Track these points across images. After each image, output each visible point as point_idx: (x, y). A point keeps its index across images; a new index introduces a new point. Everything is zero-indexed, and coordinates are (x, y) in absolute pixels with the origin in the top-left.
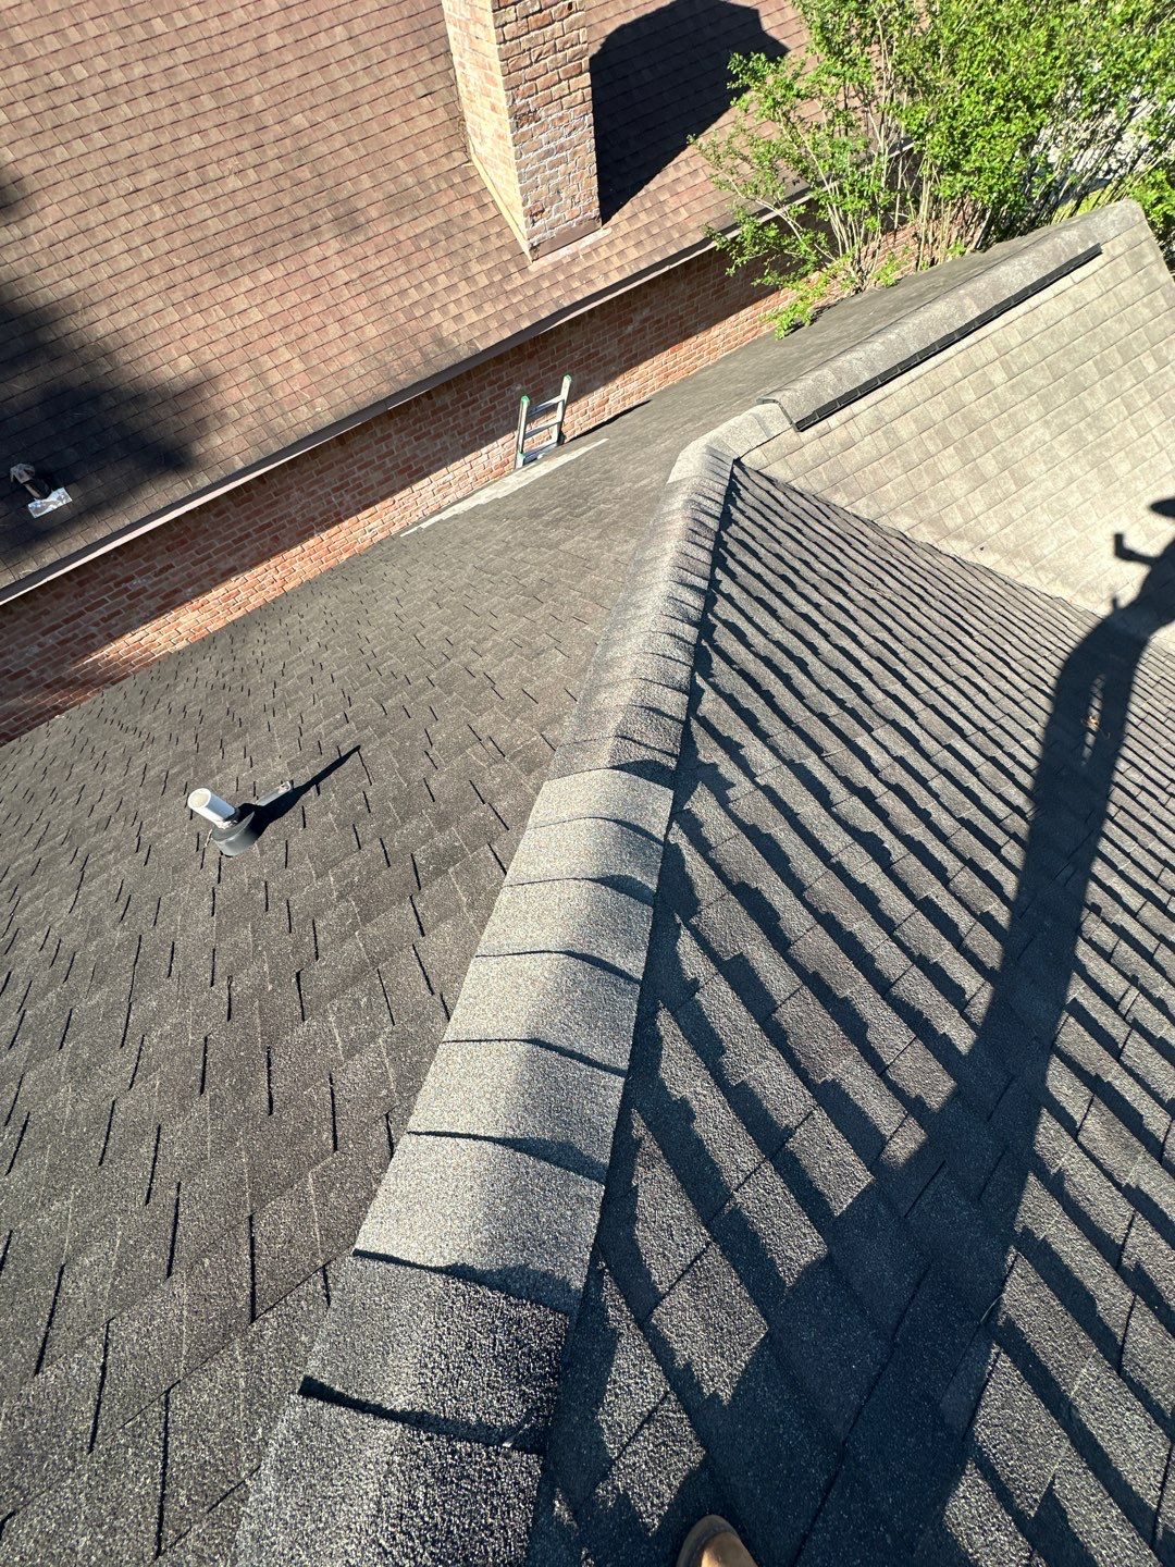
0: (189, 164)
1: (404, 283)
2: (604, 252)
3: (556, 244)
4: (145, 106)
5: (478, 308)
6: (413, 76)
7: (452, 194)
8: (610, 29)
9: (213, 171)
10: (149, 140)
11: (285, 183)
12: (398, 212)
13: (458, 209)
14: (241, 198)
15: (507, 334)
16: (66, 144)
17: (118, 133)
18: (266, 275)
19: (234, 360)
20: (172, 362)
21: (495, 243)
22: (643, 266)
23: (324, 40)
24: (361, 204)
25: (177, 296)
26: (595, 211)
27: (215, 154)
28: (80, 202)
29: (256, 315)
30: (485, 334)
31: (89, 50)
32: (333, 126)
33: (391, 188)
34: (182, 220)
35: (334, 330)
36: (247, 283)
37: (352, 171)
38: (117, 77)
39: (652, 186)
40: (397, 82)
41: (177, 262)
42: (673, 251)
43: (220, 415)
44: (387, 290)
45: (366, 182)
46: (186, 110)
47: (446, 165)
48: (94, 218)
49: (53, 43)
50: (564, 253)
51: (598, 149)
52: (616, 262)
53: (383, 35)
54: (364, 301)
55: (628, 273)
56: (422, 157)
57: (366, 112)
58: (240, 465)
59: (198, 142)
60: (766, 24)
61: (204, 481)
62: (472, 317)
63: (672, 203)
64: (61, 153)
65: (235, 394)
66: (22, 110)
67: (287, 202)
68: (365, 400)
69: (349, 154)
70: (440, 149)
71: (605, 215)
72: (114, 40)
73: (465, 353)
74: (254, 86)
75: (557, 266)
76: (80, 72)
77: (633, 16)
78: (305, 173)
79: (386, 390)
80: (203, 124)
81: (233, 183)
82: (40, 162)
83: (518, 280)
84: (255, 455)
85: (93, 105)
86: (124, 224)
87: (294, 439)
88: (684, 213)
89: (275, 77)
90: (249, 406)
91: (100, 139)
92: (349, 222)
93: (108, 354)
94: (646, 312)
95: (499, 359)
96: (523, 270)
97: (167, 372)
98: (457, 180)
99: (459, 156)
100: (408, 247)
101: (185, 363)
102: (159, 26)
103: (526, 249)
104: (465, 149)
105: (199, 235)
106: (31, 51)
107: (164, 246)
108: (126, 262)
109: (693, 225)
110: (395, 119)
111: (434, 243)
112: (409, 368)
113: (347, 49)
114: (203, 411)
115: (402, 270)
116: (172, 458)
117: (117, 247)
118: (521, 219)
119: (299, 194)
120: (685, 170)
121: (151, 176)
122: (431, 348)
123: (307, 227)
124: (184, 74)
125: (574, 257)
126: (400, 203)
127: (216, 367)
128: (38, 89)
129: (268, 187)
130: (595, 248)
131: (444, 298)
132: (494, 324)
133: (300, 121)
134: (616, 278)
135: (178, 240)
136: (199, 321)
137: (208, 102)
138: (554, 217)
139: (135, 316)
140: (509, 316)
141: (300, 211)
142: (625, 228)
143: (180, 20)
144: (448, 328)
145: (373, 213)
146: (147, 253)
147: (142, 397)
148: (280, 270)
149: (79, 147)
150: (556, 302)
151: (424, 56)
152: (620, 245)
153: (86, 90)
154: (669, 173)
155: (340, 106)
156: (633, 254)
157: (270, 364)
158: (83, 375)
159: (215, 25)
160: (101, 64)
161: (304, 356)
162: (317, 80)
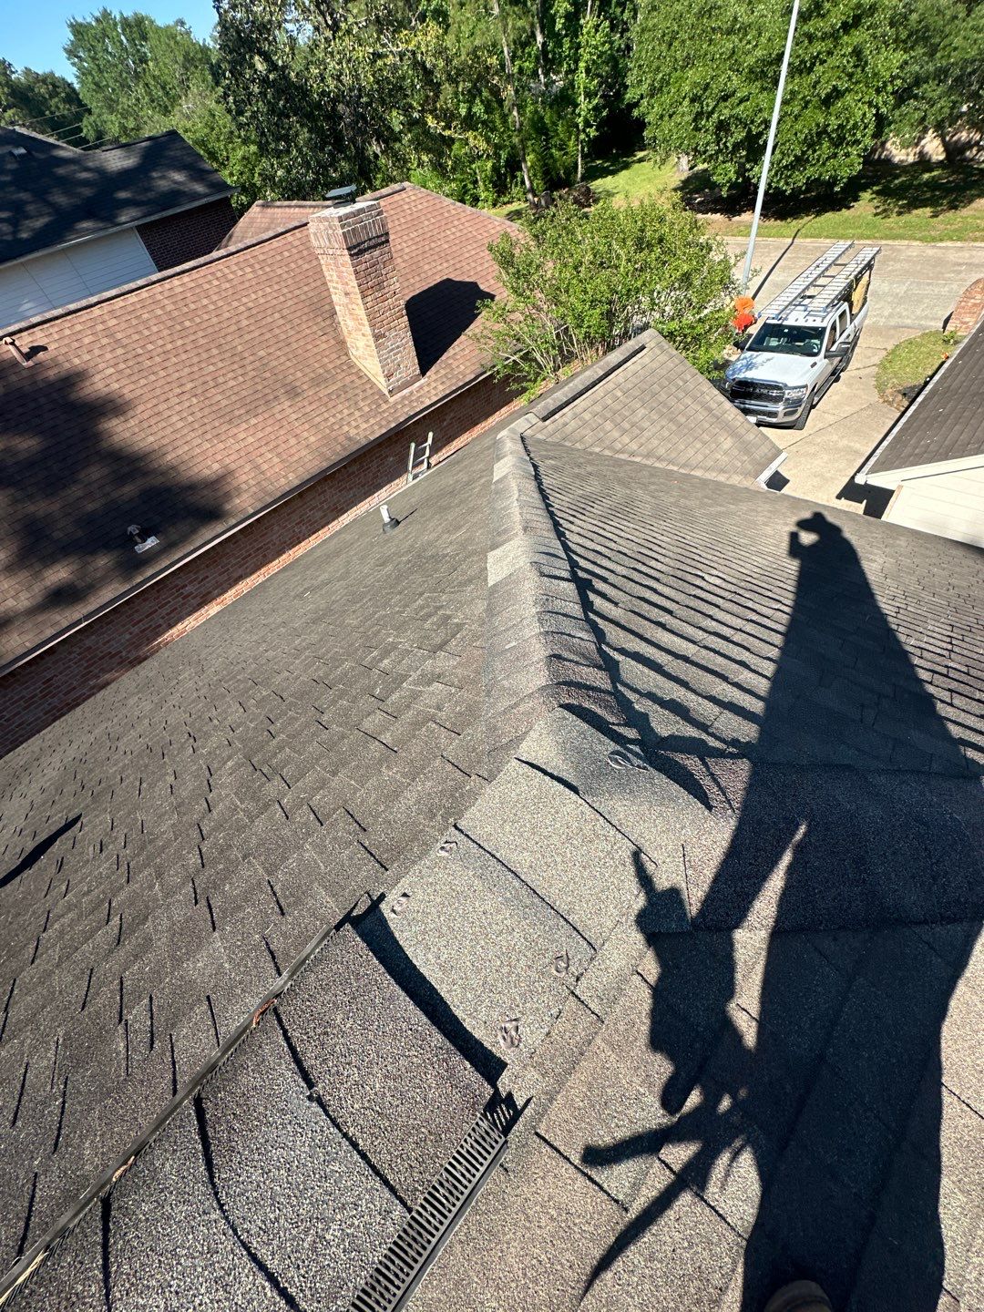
0: (208, 378)
1: (326, 415)
2: (426, 389)
3: (401, 389)
4: (184, 357)
5: (367, 421)
6: (315, 328)
7: (344, 374)
8: (408, 298)
9: (221, 380)
10: (187, 370)
11: (257, 380)
12: (318, 385)
13: (348, 380)
14: (236, 390)
15: (384, 431)
16: (145, 377)
17: (171, 370)
18: (253, 421)
19: (241, 462)
20: (209, 467)
21: (369, 392)
22: (448, 392)
23: (269, 320)
24: (298, 384)
25: (208, 436)
26: (418, 371)
27: (221, 372)
28: (155, 401)
29: (251, 440)
30: (373, 432)
31: (153, 338)
32: (279, 353)
33: (313, 375)
34: (207, 402)
35: (293, 441)
36: (244, 426)
37: (292, 371)
38: (169, 347)
39: (443, 358)
40: (308, 331)
41: (206, 421)
42: (461, 384)
43: (238, 489)
44: (318, 419)
45: (299, 374)
46: (205, 356)
47: (339, 362)
48: (161, 408)
49: (136, 337)
50: (406, 392)
51: (415, 345)
52: (433, 392)
53: (299, 314)
54: (307, 426)
55: (440, 396)
56: (326, 360)
57: (295, 346)
58: (251, 511)
59: (212, 368)
60: (482, 287)
61: (234, 521)
62: (365, 426)
63: (456, 364)
64: (143, 382)
65: (244, 478)
66: (122, 366)
67: (260, 388)
68: (315, 471)
69: (289, 364)
70: (335, 356)
71: (423, 373)
72: (166, 332)
73: (364, 442)
74: (237, 341)
75: (404, 398)
76: (150, 347)
77: (418, 292)
78: (268, 375)
79: (325, 465)
80: (213, 361)
81: (232, 383)
82: (132, 387)
83: (385, 407)
84: (259, 506)
85: (158, 359)
86: (178, 408)
87: (279, 494)
88: (462, 367)
89: (247, 337)
90: (252, 482)
91: (162, 373)
92: (293, 392)
93: (173, 468)
94: (452, 415)
95: (380, 445)
96: (386, 402)
97: (207, 472)
98: (345, 368)
99: (344, 358)
100: (326, 399)
101: (216, 466)
102: (187, 324)
103: (387, 393)
104: (346, 354)
105: (217, 408)
106: (125, 341)
107: (199, 415)
108: (180, 424)
109: (468, 372)
110: (309, 347)
111: (338, 396)
112: (336, 453)
113: (282, 322)
114: (227, 488)
115: (324, 409)
116: (212, 514)
117: (175, 419)
118: (382, 380)
119: (265, 383)
120: (457, 349)
121: (189, 386)
122: (346, 443)
123: (272, 397)
124: (202, 341)
125: (411, 393)
126: (317, 381)
127: (233, 466)
128: (129, 356)
129: (249, 383)
130: (421, 388)
131: (348, 419)
132: (376, 427)
133: (262, 353)
134: (435, 399)
135: (207, 411)
136: (221, 446)
137: (215, 352)
138: (399, 376)
139: (187, 448)
140: (384, 423)
141: (267, 391)
142: (434, 377)
143: (198, 320)
144: (353, 432)
145: (305, 387)
146: (190, 419)
147: (192, 487)
148: (260, 418)
149: (153, 378)
150: (407, 413)
151: (319, 319)
152: (434, 385)
153: (154, 353)
154: (451, 352)
155: (280, 345)
156: (441, 387)
157: (261, 461)
158: (161, 479)
159: (215, 320)
160: (160, 342)
161: (278, 455)
162: (268, 335)
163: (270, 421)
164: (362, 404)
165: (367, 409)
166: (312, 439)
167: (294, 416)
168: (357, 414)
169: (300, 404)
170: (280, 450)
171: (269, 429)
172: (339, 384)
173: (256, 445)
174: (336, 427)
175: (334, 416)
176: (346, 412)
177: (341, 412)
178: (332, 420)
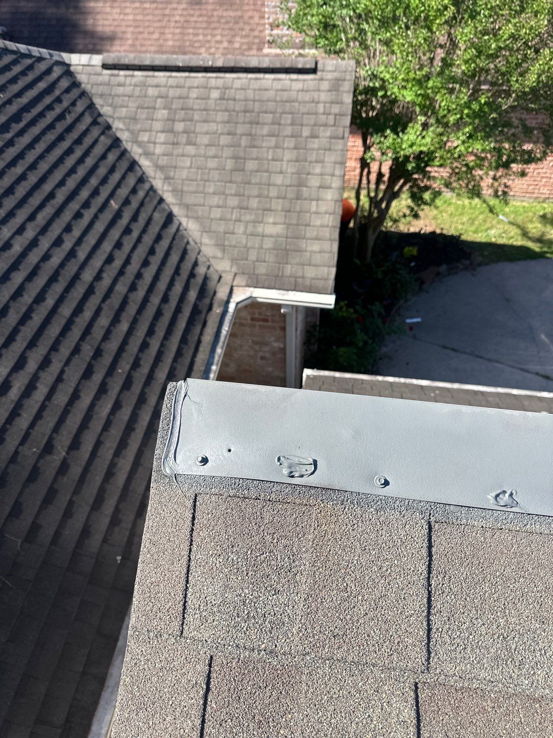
1: (201, 31)
3: (283, 45)
13: (250, 14)
18: (147, 5)
29: (130, 17)
35: (156, 36)
36: (138, 5)
44: (191, 31)
54: (177, 31)
100: (215, 19)
111: (227, 22)
115: (205, 26)
131: (213, 44)
163: (157, 12)
164: (238, 39)
165: (237, 45)
166: (170, 43)
167: (177, 18)
168: (225, 44)
169: (192, 12)
170: (140, 36)
171: (150, 17)
172: (239, 13)
173: (130, 23)
174: (197, 45)
175: (205, 35)
176: (219, 38)
177: (213, 36)
178: (201, 37)
